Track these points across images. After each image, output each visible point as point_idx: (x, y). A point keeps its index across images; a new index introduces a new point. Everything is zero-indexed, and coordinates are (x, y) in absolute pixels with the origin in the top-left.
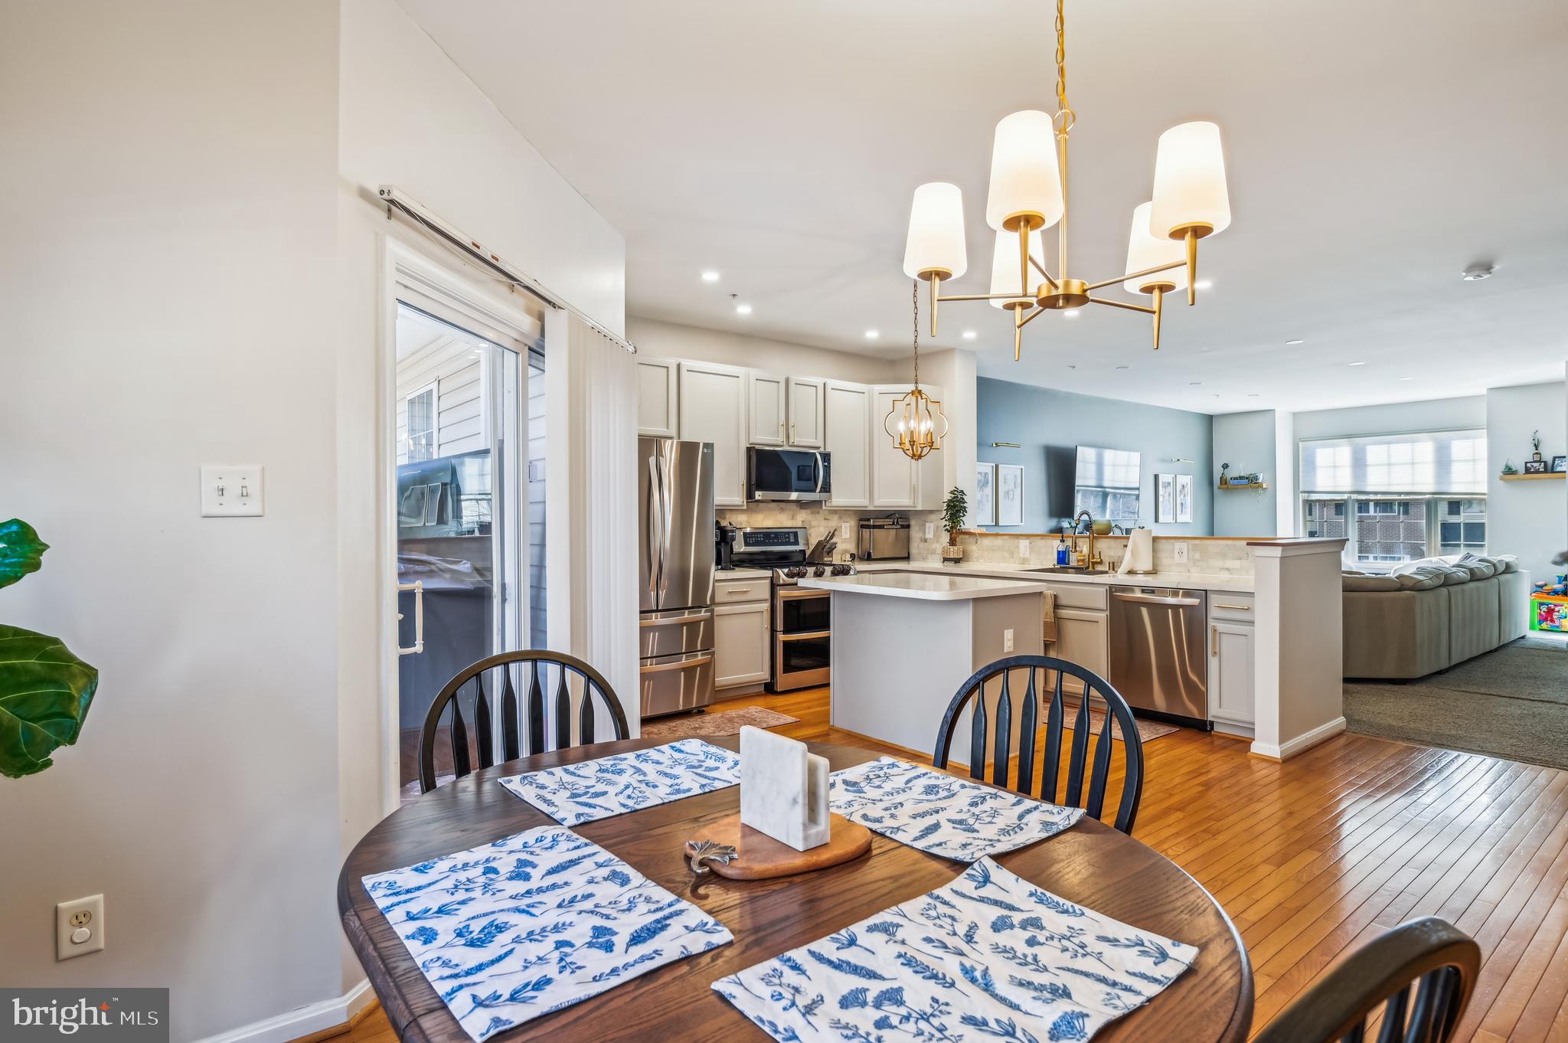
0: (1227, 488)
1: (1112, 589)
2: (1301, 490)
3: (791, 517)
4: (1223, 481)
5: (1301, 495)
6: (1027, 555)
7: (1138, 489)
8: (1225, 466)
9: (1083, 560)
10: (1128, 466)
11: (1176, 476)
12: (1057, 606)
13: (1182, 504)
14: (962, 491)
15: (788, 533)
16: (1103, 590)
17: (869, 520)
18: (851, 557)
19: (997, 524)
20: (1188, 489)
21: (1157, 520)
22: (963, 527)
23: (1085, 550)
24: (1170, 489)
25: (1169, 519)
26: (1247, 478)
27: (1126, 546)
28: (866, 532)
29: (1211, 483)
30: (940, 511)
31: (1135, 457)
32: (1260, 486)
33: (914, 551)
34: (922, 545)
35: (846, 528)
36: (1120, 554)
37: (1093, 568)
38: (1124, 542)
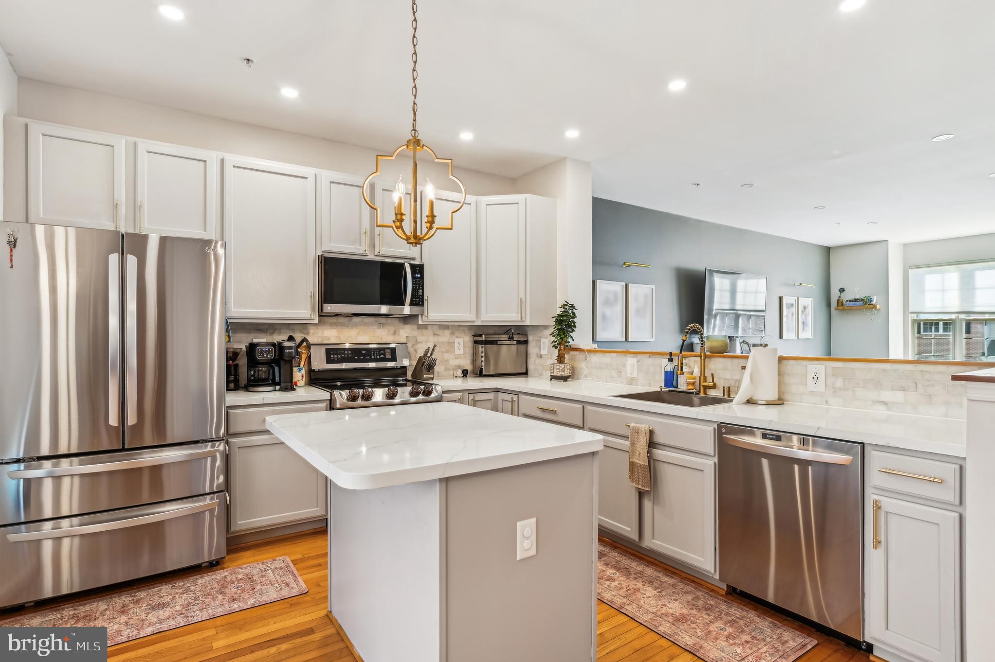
0: (844, 309)
1: (723, 430)
2: (910, 311)
3: (392, 332)
4: (839, 303)
5: (910, 315)
6: (635, 375)
7: (764, 311)
8: (842, 290)
9: (693, 384)
10: (756, 292)
11: (798, 298)
12: (652, 445)
13: (803, 323)
14: (573, 306)
15: (384, 349)
16: (710, 429)
17: (481, 336)
18: (463, 372)
19: (626, 340)
20: (810, 310)
21: (781, 337)
22: (571, 343)
23: (697, 372)
24: (794, 309)
25: (793, 336)
26: (862, 300)
27: (744, 368)
28: (480, 348)
29: (829, 305)
30: (550, 326)
31: (763, 282)
32: (875, 307)
33: (531, 367)
34: (538, 361)
35: (459, 344)
36: (737, 377)
37: (705, 393)
38: (742, 362)
